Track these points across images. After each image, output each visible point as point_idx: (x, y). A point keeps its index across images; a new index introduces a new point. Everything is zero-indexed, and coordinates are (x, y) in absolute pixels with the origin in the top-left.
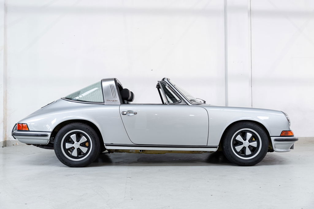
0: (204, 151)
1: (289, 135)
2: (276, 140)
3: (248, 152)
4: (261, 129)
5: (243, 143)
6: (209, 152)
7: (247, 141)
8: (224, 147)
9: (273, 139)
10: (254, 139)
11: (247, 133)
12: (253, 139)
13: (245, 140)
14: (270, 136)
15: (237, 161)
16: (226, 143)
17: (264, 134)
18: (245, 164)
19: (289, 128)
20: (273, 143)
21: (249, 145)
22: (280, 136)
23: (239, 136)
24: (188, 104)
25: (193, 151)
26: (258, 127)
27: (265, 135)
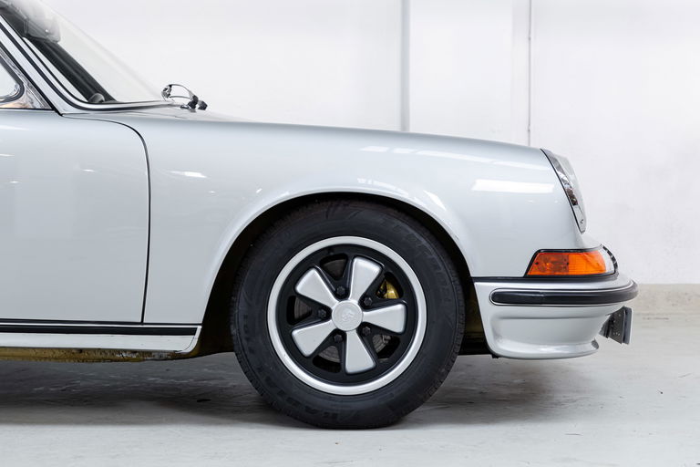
0: (134, 352)
1: (572, 272)
2: (499, 298)
3: (358, 357)
4: (424, 242)
5: (333, 308)
6: (164, 355)
7: (353, 301)
8: (234, 331)
9: (483, 291)
10: (392, 293)
11: (356, 260)
12: (386, 290)
13: (342, 294)
14: (472, 275)
15: (297, 403)
16: (241, 307)
17: (437, 267)
18: (335, 416)
19: (576, 240)
20: (488, 310)
21: (364, 325)
22: (527, 278)
23: (314, 277)
24: (54, 108)
25: (81, 350)
26: (411, 231)
27: (445, 270)
